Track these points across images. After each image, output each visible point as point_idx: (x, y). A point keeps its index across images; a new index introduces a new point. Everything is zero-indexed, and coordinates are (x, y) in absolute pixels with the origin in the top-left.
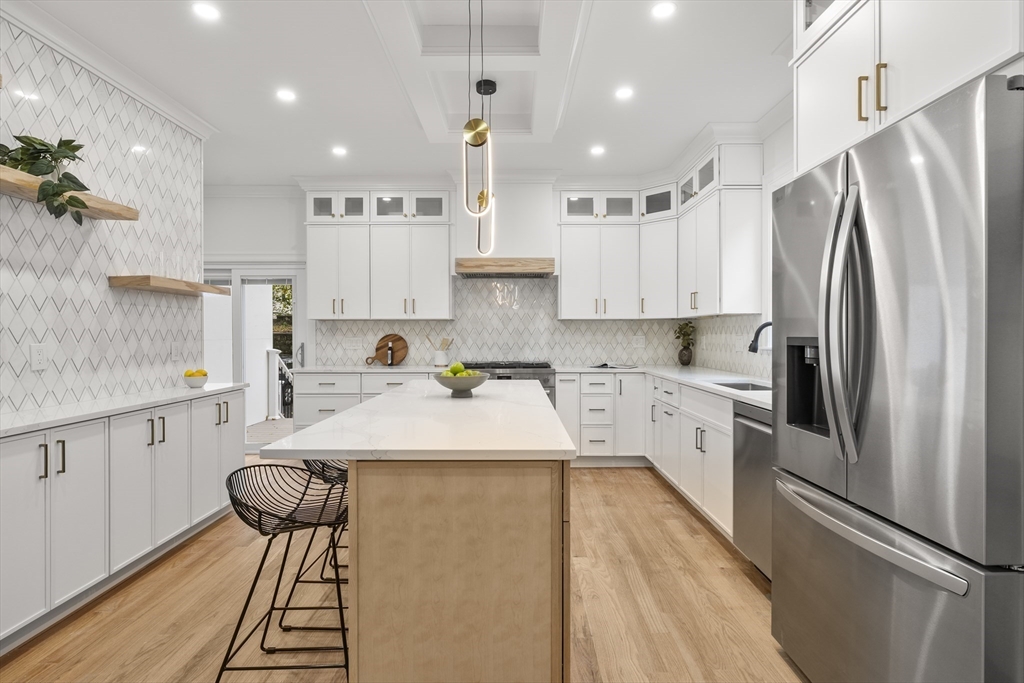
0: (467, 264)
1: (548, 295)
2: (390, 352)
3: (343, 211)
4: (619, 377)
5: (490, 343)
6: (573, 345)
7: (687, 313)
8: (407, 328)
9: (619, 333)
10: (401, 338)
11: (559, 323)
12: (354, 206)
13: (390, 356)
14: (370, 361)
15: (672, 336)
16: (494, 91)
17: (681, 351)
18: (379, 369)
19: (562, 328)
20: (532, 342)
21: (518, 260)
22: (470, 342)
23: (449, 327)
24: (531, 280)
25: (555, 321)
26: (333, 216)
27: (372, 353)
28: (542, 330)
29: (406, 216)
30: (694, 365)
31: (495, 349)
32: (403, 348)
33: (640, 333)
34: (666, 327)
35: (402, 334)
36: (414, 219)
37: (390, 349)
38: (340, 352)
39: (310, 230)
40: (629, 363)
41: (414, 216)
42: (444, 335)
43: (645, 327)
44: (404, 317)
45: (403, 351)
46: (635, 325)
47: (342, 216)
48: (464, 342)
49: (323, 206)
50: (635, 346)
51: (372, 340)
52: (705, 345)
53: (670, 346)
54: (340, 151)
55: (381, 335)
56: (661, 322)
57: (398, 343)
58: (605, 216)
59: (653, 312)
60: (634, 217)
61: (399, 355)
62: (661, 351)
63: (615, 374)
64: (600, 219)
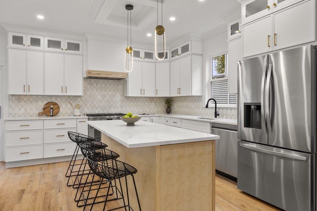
0: (92, 73)
1: (120, 87)
2: (52, 110)
3: (29, 43)
4: (151, 118)
6: (130, 106)
8: (59, 99)
9: (146, 102)
10: (56, 104)
11: (125, 98)
12: (35, 42)
13: (52, 112)
14: (40, 115)
15: (163, 103)
16: (132, 9)
17: (167, 108)
18: (44, 118)
19: (126, 100)
20: (114, 106)
21: (114, 73)
22: (88, 105)
23: (79, 99)
24: (114, 80)
25: (123, 97)
26: (24, 45)
27: (41, 111)
28: (118, 100)
29: (62, 49)
30: (171, 113)
32: (57, 108)
33: (153, 102)
34: (161, 100)
35: (56, 102)
36: (66, 51)
37: (52, 108)
38: (23, 110)
39: (10, 50)
40: (153, 113)
41: (66, 50)
42: (77, 102)
43: (155, 100)
44: (61, 94)
45: (57, 109)
46: (151, 99)
47: (29, 46)
48: (86, 105)
49: (18, 40)
50: (151, 107)
51: (41, 105)
52: (176, 106)
53: (162, 107)
54: (40, 17)
55: (46, 102)
56: (160, 98)
57: (55, 106)
58: (144, 58)
59: (159, 95)
61: (55, 111)
62: (160, 108)
63: (150, 117)
64: (142, 59)
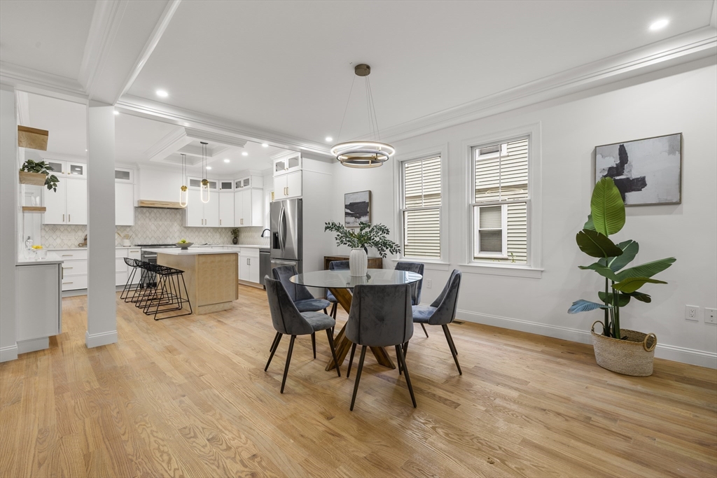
0: (145, 202)
3: (69, 171)
5: (150, 236)
6: (190, 237)
7: (238, 225)
9: (209, 232)
11: (183, 228)
14: (81, 245)
15: (230, 233)
19: (185, 230)
20: (171, 237)
21: (171, 203)
22: (140, 236)
23: (128, 229)
26: (63, 173)
27: (82, 241)
28: (176, 230)
30: (238, 243)
31: (153, 239)
34: (227, 230)
38: (59, 241)
42: (126, 233)
43: (220, 230)
46: (216, 229)
47: (68, 174)
48: (136, 235)
50: (216, 237)
52: (242, 237)
53: (230, 237)
56: (226, 228)
58: (206, 188)
59: (224, 225)
60: (217, 189)
62: (226, 239)
64: (202, 188)
